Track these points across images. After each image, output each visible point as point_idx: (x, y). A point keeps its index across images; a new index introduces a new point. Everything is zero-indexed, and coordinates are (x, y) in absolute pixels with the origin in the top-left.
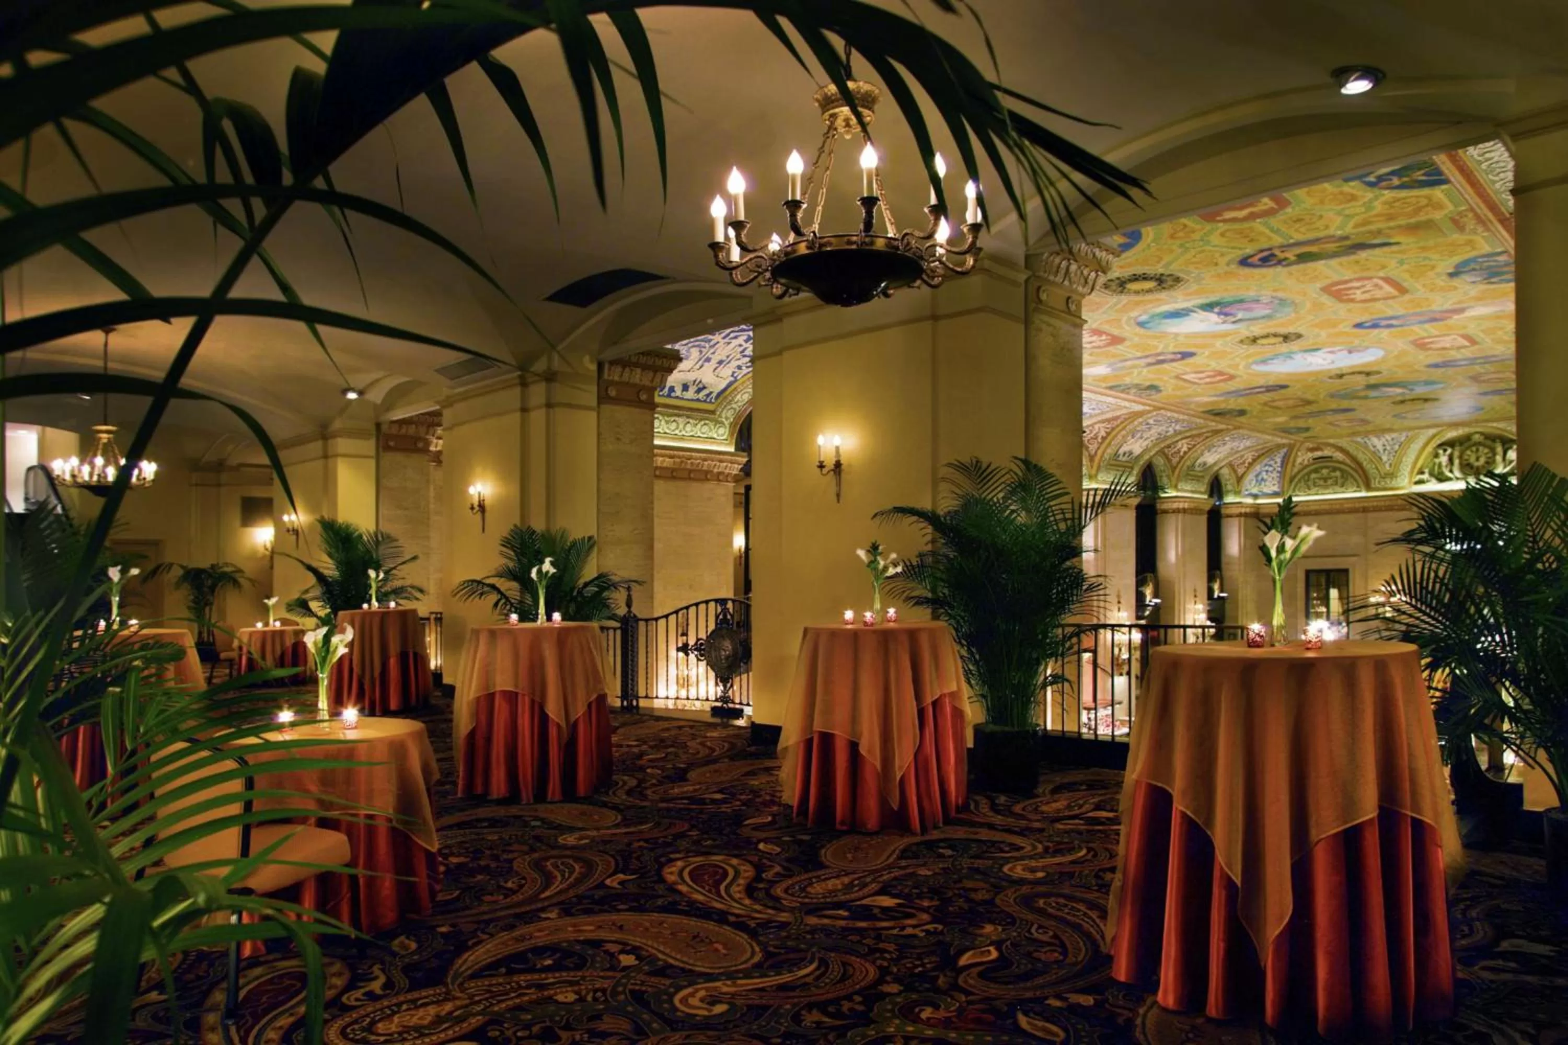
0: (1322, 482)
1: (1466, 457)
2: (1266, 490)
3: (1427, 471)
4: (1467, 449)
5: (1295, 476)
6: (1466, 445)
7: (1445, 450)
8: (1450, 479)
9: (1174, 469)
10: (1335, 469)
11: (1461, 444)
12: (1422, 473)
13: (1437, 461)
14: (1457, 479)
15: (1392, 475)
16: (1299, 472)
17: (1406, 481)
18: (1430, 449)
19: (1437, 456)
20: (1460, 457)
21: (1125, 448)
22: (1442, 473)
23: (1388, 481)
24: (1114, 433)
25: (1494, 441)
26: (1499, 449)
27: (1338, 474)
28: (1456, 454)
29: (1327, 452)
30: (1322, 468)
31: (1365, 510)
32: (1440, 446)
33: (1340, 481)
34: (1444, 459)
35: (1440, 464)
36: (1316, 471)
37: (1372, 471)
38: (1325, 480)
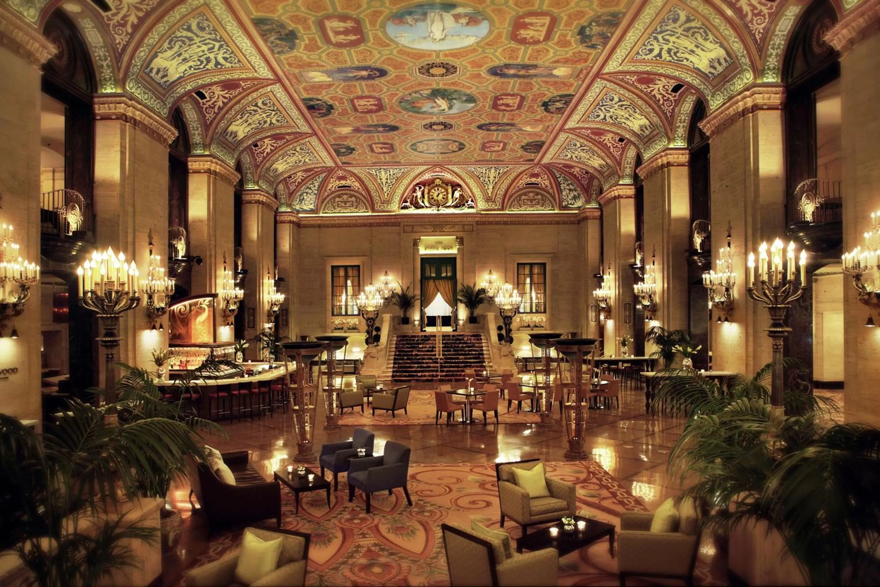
0: (343, 205)
1: (431, 194)
2: (305, 208)
3: (409, 200)
4: (433, 188)
5: (325, 199)
6: (432, 186)
7: (420, 188)
8: (423, 207)
9: (257, 166)
10: (351, 196)
11: (429, 185)
12: (406, 202)
13: (415, 195)
14: (427, 207)
15: (388, 202)
16: (328, 196)
17: (397, 206)
18: (411, 186)
19: (414, 191)
20: (429, 193)
21: (232, 128)
22: (418, 203)
23: (386, 205)
24: (230, 104)
25: (447, 185)
26: (450, 190)
27: (353, 199)
28: (426, 191)
29: (348, 183)
30: (343, 194)
31: (371, 225)
32: (417, 184)
33: (355, 204)
34: (419, 194)
35: (417, 196)
36: (339, 196)
37: (376, 198)
38: (345, 203)
